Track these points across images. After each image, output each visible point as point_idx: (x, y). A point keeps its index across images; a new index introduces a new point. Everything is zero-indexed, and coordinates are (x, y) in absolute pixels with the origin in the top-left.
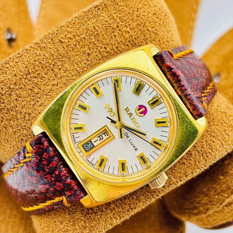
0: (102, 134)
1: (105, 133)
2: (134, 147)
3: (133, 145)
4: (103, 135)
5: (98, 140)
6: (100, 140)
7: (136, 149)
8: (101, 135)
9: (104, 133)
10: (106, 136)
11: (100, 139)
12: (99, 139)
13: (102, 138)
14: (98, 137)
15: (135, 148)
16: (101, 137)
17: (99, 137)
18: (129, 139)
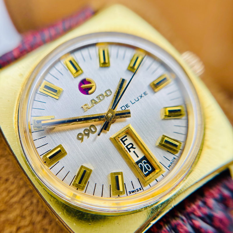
0: (125, 144)
1: (123, 140)
2: (141, 97)
3: (140, 98)
4: (127, 143)
5: (134, 152)
6: (135, 148)
7: (145, 94)
8: (127, 147)
9: (123, 142)
10: (126, 139)
11: (132, 147)
12: (132, 150)
13: (131, 146)
14: (130, 151)
15: (143, 95)
16: (129, 147)
17: (129, 149)
18: (130, 104)
